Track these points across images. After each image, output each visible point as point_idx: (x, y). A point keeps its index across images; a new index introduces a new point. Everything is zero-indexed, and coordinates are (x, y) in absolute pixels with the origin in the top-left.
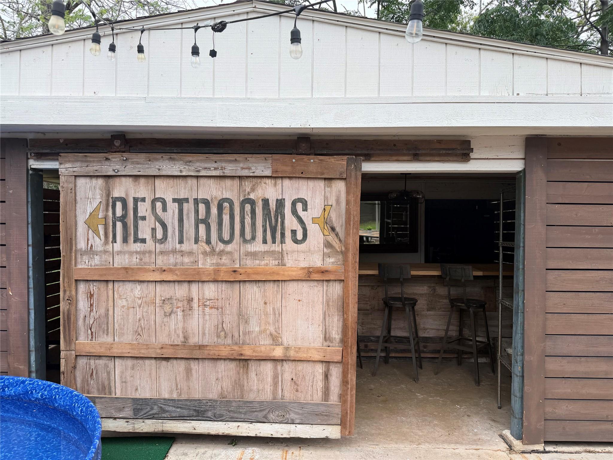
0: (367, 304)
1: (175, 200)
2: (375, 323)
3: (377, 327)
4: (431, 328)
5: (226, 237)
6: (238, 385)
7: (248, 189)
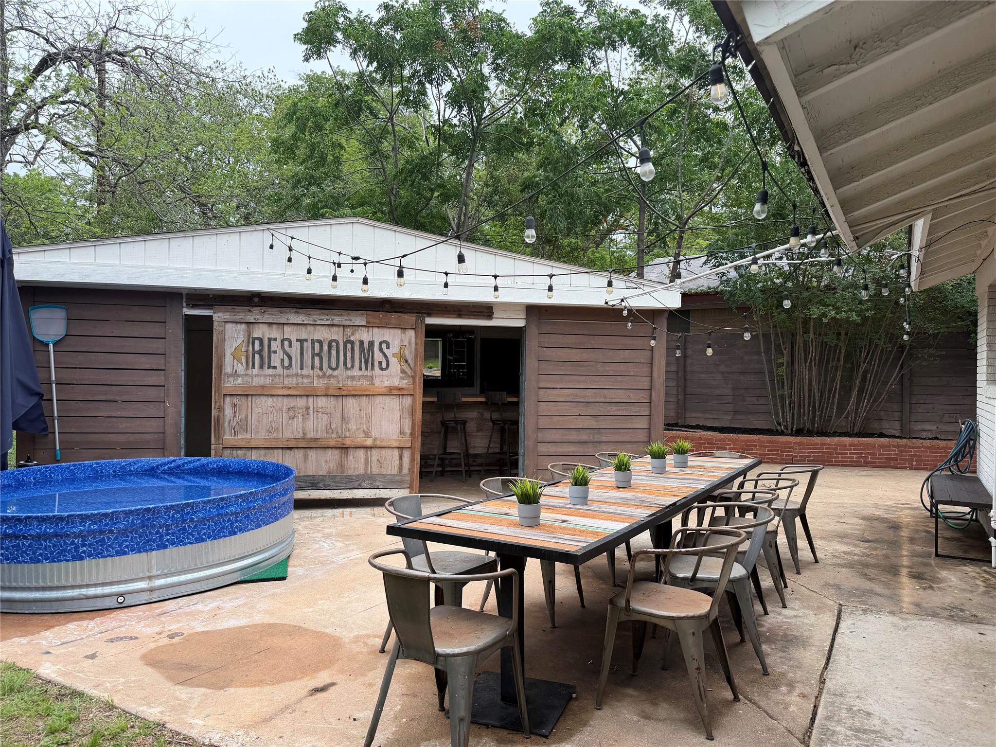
1: (298, 340)
2: (434, 443)
3: (436, 446)
4: (479, 446)
5: (334, 365)
6: (341, 465)
7: (349, 334)
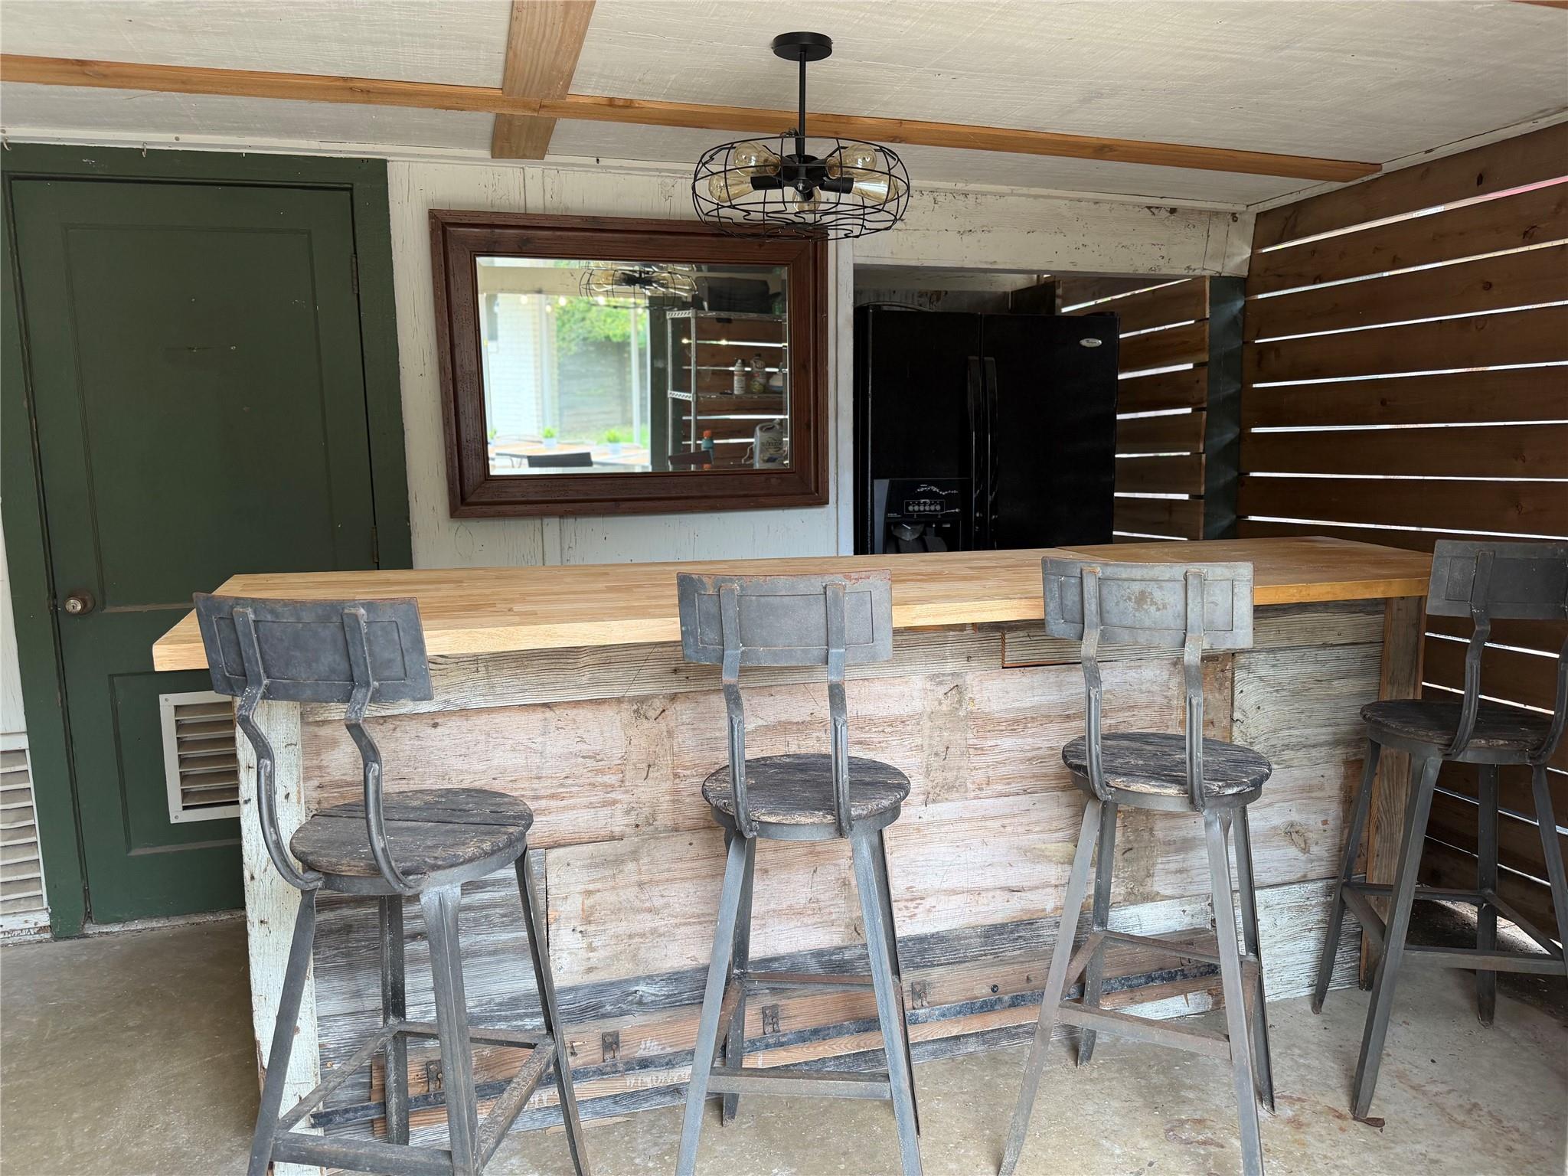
0: (614, 802)
2: (658, 902)
3: (674, 921)
4: (945, 886)
